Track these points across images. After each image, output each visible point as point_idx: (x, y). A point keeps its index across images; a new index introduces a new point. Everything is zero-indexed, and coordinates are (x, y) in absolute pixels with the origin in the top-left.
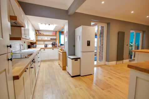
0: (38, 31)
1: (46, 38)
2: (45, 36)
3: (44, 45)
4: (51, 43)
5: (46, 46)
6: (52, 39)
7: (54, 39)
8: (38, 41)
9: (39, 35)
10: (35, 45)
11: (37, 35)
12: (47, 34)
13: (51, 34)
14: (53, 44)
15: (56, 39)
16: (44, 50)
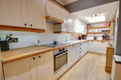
0: (89, 24)
1: (96, 31)
2: (95, 29)
3: (93, 37)
4: (102, 35)
5: (95, 38)
6: (103, 31)
7: (106, 31)
8: (89, 34)
9: (89, 28)
10: (85, 37)
11: (88, 29)
12: (99, 26)
13: (103, 25)
14: (103, 37)
15: (109, 31)
16: (92, 42)
